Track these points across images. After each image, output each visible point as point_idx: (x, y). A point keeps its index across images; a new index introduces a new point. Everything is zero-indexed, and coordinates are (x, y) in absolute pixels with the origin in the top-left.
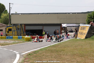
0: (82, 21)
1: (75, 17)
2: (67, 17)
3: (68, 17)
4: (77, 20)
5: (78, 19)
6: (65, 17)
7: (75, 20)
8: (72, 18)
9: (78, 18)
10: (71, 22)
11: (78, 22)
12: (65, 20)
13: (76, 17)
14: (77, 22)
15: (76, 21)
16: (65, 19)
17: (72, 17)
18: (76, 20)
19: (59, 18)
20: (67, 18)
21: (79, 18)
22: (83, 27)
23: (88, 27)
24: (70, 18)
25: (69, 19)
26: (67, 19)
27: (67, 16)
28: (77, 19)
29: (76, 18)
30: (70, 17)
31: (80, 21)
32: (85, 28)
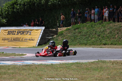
22: (17, 31)
32: (29, 31)
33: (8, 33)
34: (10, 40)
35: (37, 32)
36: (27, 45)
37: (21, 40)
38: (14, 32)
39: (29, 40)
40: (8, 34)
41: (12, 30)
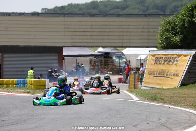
0: (141, 39)
1: (118, 27)
2: (94, 27)
3: (97, 27)
4: (125, 37)
5: (128, 34)
6: (89, 27)
7: (118, 38)
8: (108, 30)
9: (128, 30)
10: (105, 41)
11: (128, 41)
12: (89, 37)
13: (122, 27)
14: (125, 41)
15: (121, 41)
16: (89, 34)
17: (108, 27)
18: (122, 37)
19: (70, 30)
20: (93, 30)
21: (132, 30)
22: (164, 57)
23: (185, 56)
24: (102, 30)
25: (100, 34)
26: (92, 34)
27: (93, 23)
28: (125, 34)
29: (120, 30)
30: (103, 27)
31: (132, 41)
32: (176, 58)
33: (155, 61)
34: (156, 75)
35: (184, 60)
36: (170, 85)
37: (165, 75)
38: (161, 59)
39: (174, 75)
40: (155, 64)
41: (159, 56)
